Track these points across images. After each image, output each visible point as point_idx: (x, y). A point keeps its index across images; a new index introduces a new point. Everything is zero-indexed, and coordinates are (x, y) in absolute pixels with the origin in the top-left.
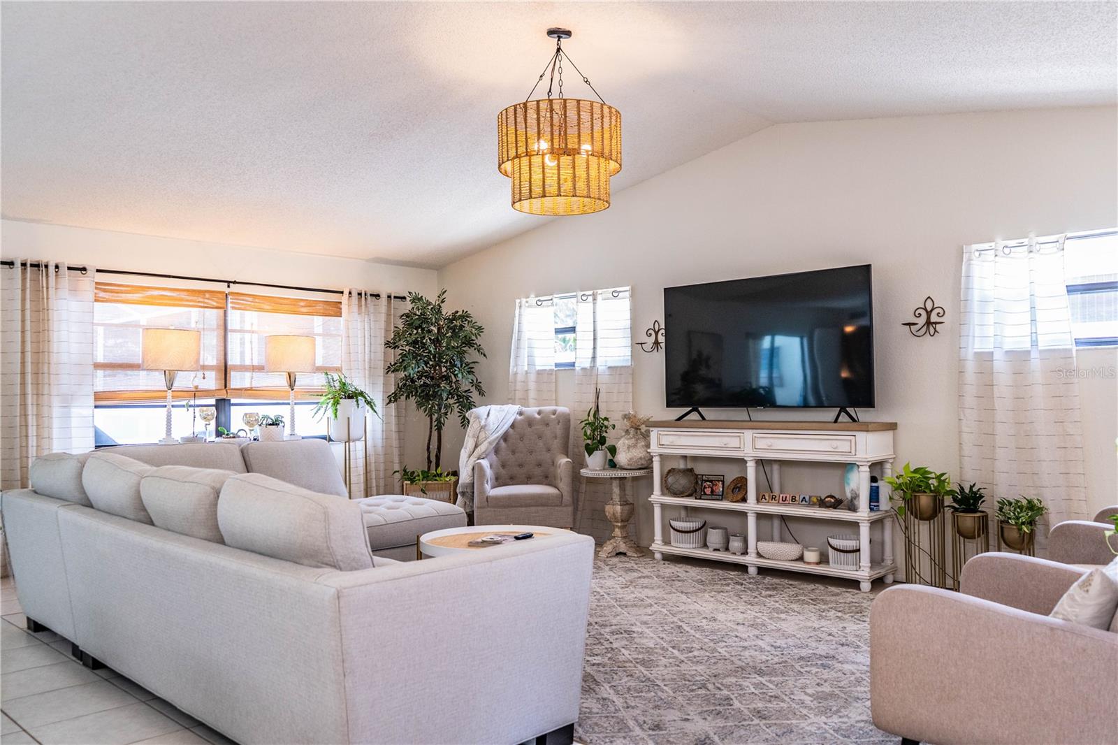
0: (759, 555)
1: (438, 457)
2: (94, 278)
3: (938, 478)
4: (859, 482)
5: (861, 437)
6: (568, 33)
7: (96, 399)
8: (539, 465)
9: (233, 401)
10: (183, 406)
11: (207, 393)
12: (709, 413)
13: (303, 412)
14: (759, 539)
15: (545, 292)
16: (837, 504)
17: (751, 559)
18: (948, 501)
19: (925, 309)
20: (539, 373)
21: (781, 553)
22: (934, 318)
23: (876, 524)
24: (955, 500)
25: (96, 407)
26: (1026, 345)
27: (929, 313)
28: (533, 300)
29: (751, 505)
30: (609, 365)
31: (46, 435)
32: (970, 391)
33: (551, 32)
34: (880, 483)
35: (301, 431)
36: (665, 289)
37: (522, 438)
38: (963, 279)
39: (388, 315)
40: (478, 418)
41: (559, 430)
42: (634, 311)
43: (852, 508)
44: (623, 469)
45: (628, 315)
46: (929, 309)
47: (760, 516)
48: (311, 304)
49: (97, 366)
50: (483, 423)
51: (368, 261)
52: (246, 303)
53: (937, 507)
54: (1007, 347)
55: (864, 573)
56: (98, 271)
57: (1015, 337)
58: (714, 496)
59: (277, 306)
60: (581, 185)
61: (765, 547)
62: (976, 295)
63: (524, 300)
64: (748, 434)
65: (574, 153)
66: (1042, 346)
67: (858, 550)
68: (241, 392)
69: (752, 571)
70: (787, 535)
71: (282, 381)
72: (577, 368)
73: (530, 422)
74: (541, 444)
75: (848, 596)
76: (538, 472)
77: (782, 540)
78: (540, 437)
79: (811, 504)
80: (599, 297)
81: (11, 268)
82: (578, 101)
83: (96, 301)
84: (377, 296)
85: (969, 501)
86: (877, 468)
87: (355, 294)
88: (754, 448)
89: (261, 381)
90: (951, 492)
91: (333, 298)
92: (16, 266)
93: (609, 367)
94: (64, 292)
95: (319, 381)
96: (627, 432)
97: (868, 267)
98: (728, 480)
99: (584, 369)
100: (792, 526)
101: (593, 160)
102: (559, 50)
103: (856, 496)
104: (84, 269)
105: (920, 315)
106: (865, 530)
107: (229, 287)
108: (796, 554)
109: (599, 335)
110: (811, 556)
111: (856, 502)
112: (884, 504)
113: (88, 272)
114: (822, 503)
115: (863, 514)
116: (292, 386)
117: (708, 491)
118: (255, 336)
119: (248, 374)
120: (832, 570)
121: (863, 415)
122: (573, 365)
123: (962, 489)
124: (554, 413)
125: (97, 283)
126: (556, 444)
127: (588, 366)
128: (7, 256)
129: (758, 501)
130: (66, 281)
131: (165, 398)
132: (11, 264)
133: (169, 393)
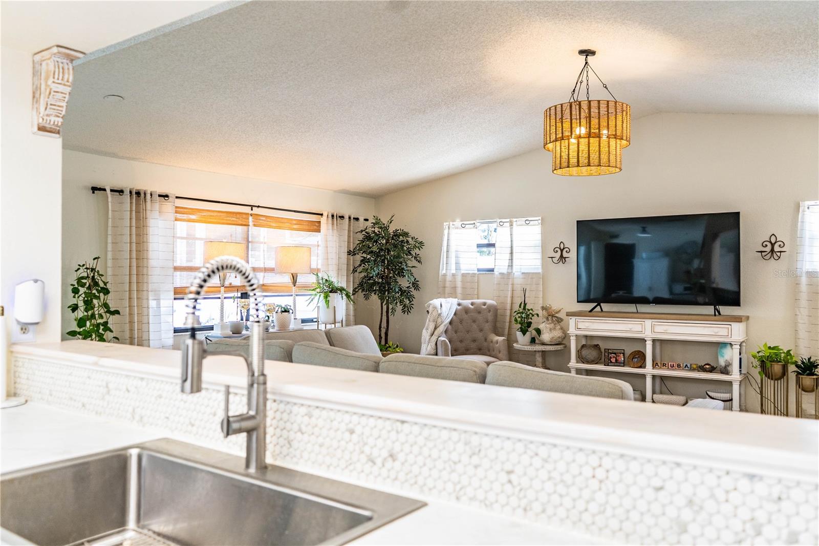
1: (386, 334)
2: (174, 203)
3: (787, 353)
4: (732, 355)
5: (736, 325)
6: (593, 53)
7: (175, 293)
8: (474, 341)
10: (231, 298)
12: (606, 307)
13: (302, 302)
14: (654, 392)
15: (470, 217)
16: (712, 370)
18: (792, 367)
19: (771, 242)
20: (464, 275)
22: (777, 248)
23: (743, 383)
25: (175, 299)
27: (773, 245)
28: (458, 223)
29: (649, 370)
30: (523, 271)
31: (145, 321)
32: (804, 297)
33: (581, 52)
34: (742, 356)
35: (301, 315)
36: (577, 221)
37: (461, 321)
38: (799, 224)
39: (349, 231)
41: (490, 316)
42: (544, 234)
43: (725, 371)
44: (543, 344)
45: (539, 237)
46: (773, 242)
47: (656, 377)
48: (300, 222)
49: (176, 269)
51: (335, 191)
52: (260, 221)
53: (785, 372)
56: (177, 197)
58: (617, 363)
59: (282, 224)
61: (658, 397)
62: (807, 234)
63: (451, 223)
64: (648, 323)
67: (731, 400)
68: (264, 288)
71: (287, 279)
72: (496, 272)
73: (466, 310)
74: (475, 326)
76: (473, 345)
78: (474, 321)
79: (692, 369)
80: (514, 224)
81: (121, 195)
82: (599, 101)
83: (176, 220)
84: (342, 217)
85: (809, 367)
87: (330, 216)
88: (653, 331)
89: (270, 279)
90: (795, 362)
91: (314, 218)
92: (125, 193)
93: (523, 273)
94: (156, 214)
95: (312, 279)
96: (547, 319)
97: (738, 213)
98: (630, 353)
99: (502, 274)
102: (586, 63)
103: (729, 365)
104: (167, 196)
105: (766, 245)
106: (736, 387)
107: (252, 210)
108: (682, 402)
109: (514, 251)
111: (729, 368)
113: (170, 198)
114: (702, 369)
115: (735, 376)
116: (294, 283)
117: (613, 360)
118: (266, 245)
119: (262, 274)
122: (492, 270)
123: (804, 360)
124: (485, 304)
125: (176, 207)
126: (487, 327)
127: (505, 271)
128: (118, 185)
129: (654, 368)
130: (157, 206)
131: (220, 291)
132: (121, 192)
133: (222, 289)
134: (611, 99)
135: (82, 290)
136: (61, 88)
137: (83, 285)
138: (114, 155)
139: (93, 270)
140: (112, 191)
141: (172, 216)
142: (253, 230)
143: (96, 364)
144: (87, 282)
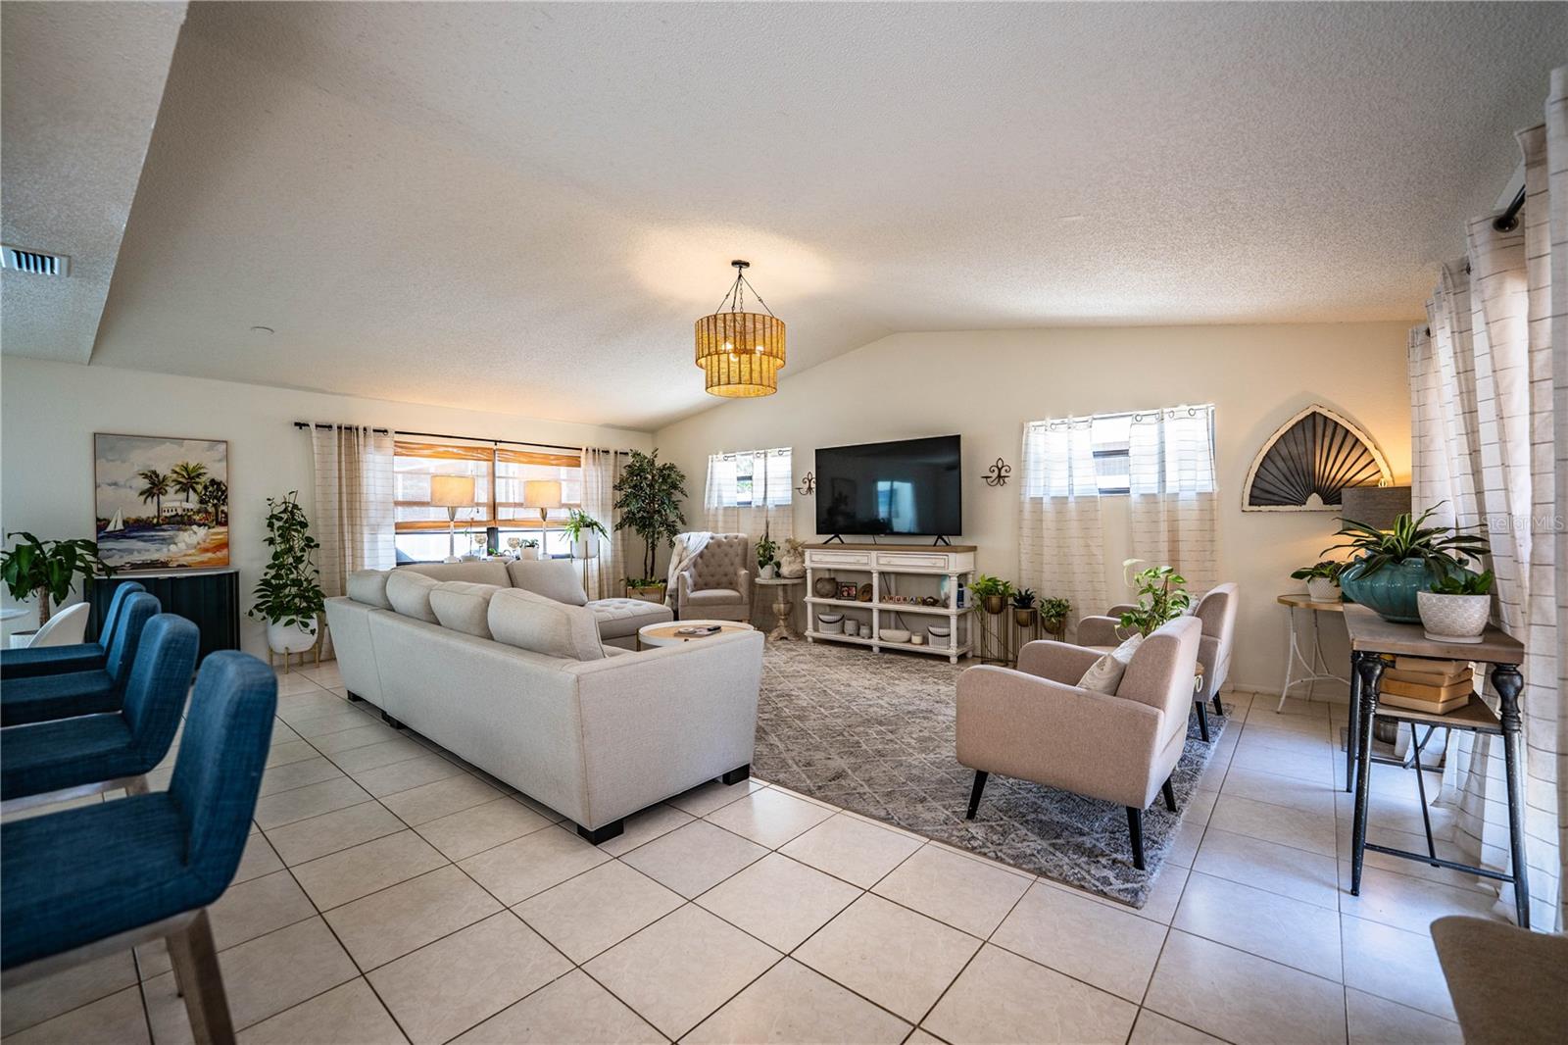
0: (881, 639)
1: (652, 569)
2: (393, 438)
3: (1004, 585)
4: (950, 588)
5: (952, 556)
6: (747, 264)
7: (396, 529)
8: (726, 575)
9: (500, 529)
10: (463, 533)
11: (480, 523)
12: (847, 539)
13: (552, 537)
14: (880, 628)
15: (730, 451)
16: (935, 603)
17: (875, 642)
18: (1011, 601)
19: (997, 467)
20: (726, 509)
21: (896, 637)
22: (1003, 473)
23: (961, 617)
24: (1015, 600)
25: (397, 534)
26: (1066, 494)
27: (1000, 470)
28: (721, 456)
29: (876, 604)
30: (776, 503)
31: (359, 555)
32: (1027, 524)
33: (735, 263)
34: (965, 588)
35: (551, 551)
36: (816, 450)
37: (713, 555)
38: (1023, 446)
39: (615, 466)
40: (681, 541)
41: (740, 550)
42: (794, 465)
43: (946, 606)
44: (785, 578)
45: (789, 468)
46: (1000, 466)
47: (881, 611)
48: (558, 457)
49: (397, 503)
50: (685, 545)
51: (601, 426)
52: (509, 457)
53: (1003, 605)
54: (1053, 494)
55: (953, 651)
56: (396, 432)
57: (1058, 486)
58: (850, 597)
59: (531, 459)
60: (756, 375)
61: (885, 633)
62: (1032, 458)
63: (715, 456)
64: (874, 554)
65: (751, 352)
66: (1076, 494)
67: (949, 635)
68: (507, 522)
69: (876, 650)
71: (536, 514)
72: (753, 505)
73: (719, 544)
74: (727, 560)
75: (942, 667)
76: (724, 579)
77: (897, 628)
78: (726, 555)
79: (917, 603)
80: (769, 455)
81: (330, 430)
82: (754, 315)
83: (395, 455)
84: (607, 452)
85: (1025, 600)
86: (963, 577)
87: (590, 451)
88: (878, 564)
89: (521, 514)
90: (1013, 595)
91: (575, 453)
92: (333, 428)
93: (776, 506)
94: (371, 448)
95: (564, 514)
96: (789, 551)
97: (959, 436)
98: (860, 586)
99: (757, 506)
100: (904, 618)
101: (765, 358)
102: (740, 276)
103: (948, 598)
104: (386, 431)
105: (994, 470)
106: (953, 621)
107: (496, 445)
108: (906, 638)
109: (768, 483)
110: (916, 639)
111: (948, 602)
112: (967, 603)
113: (389, 433)
114: (924, 603)
115: (953, 610)
116: (544, 518)
117: (845, 594)
118: (517, 481)
119: (511, 509)
120: (931, 648)
121: (953, 541)
122: (750, 503)
123: (1020, 593)
124: (736, 538)
125: (396, 442)
126: (738, 560)
127: (761, 504)
128: (324, 420)
129: (880, 601)
130: (372, 440)
131: (449, 526)
132: (327, 427)
133: (452, 524)
134: (768, 314)
135: (278, 524)
137: (279, 519)
138: (320, 391)
139: (290, 504)
140: (317, 426)
141: (391, 451)
144: (287, 516)
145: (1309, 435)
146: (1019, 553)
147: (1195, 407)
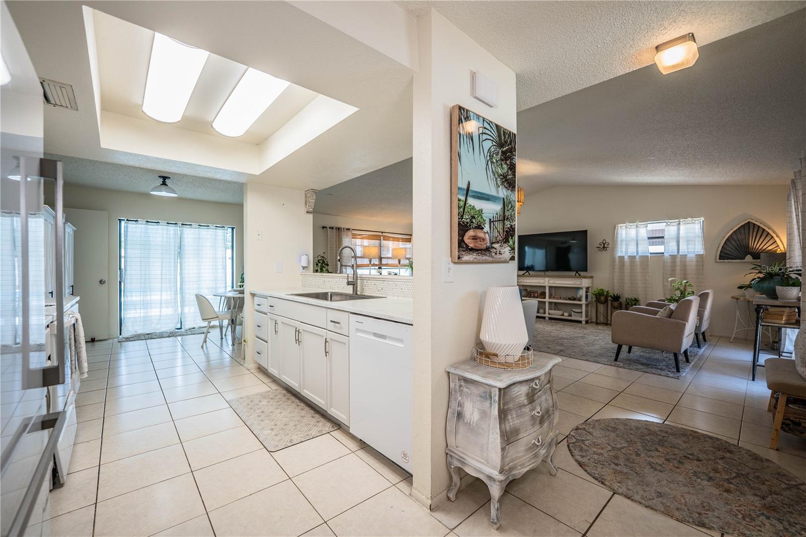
0: (549, 314)
2: (352, 232)
3: (607, 292)
4: (582, 293)
5: (584, 280)
9: (382, 267)
11: (376, 265)
12: (532, 273)
14: (549, 309)
16: (574, 299)
17: (547, 315)
18: (610, 298)
19: (603, 243)
21: (557, 314)
22: (606, 246)
23: (587, 305)
24: (612, 298)
26: (635, 255)
27: (604, 244)
29: (547, 299)
32: (617, 267)
34: (588, 293)
38: (615, 235)
43: (580, 300)
47: (550, 303)
48: (402, 238)
52: (386, 238)
53: (606, 301)
54: (629, 255)
55: (583, 319)
56: (353, 230)
57: (632, 250)
59: (394, 239)
61: (551, 312)
62: (619, 239)
64: (547, 279)
66: (639, 255)
67: (582, 312)
68: (387, 265)
69: (547, 318)
70: (556, 309)
71: (396, 262)
75: (579, 325)
77: (555, 310)
79: (566, 299)
83: (353, 238)
85: (616, 298)
86: (587, 288)
88: (549, 283)
89: (390, 262)
90: (611, 296)
92: (334, 228)
94: (345, 236)
97: (586, 232)
98: (539, 292)
100: (560, 305)
103: (581, 297)
104: (349, 229)
105: (601, 245)
106: (584, 307)
107: (382, 234)
108: (561, 314)
110: (566, 314)
112: (589, 299)
114: (570, 299)
115: (583, 302)
116: (399, 263)
117: (533, 296)
119: (387, 260)
120: (573, 318)
121: (582, 273)
123: (614, 295)
128: (331, 226)
129: (549, 298)
130: (345, 233)
132: (332, 228)
133: (370, 265)
135: (319, 264)
136: (312, 201)
137: (320, 263)
138: (330, 214)
139: (323, 257)
140: (330, 228)
141: (351, 237)
142: (384, 242)
143: (321, 275)
144: (321, 262)
145: (747, 232)
146: (613, 279)
147: (694, 219)
